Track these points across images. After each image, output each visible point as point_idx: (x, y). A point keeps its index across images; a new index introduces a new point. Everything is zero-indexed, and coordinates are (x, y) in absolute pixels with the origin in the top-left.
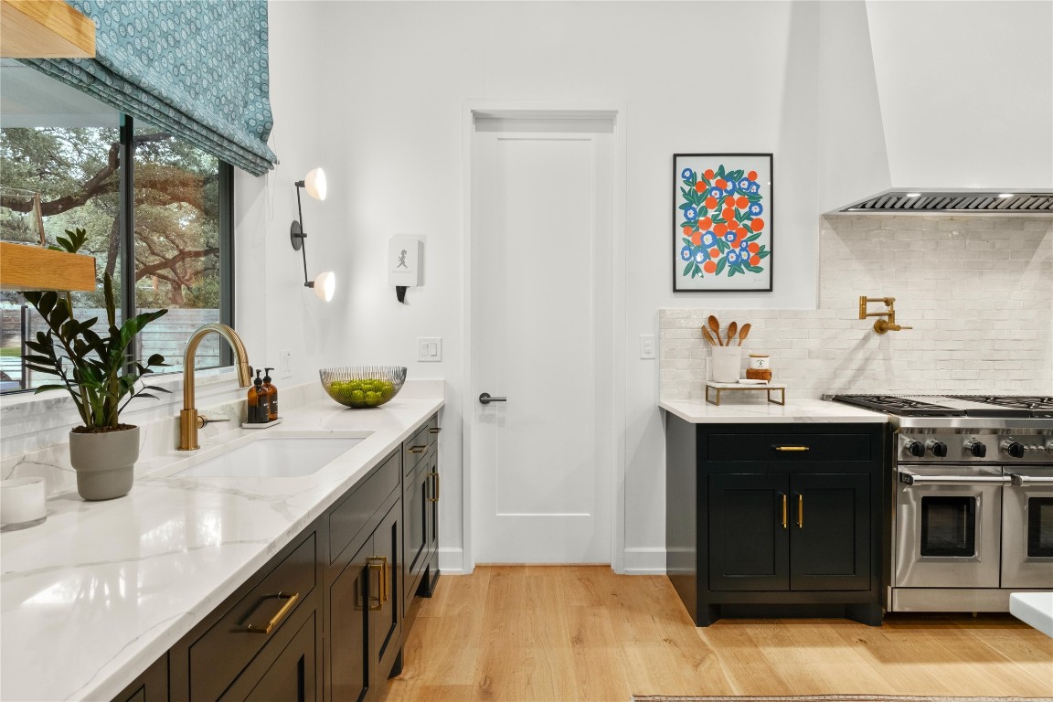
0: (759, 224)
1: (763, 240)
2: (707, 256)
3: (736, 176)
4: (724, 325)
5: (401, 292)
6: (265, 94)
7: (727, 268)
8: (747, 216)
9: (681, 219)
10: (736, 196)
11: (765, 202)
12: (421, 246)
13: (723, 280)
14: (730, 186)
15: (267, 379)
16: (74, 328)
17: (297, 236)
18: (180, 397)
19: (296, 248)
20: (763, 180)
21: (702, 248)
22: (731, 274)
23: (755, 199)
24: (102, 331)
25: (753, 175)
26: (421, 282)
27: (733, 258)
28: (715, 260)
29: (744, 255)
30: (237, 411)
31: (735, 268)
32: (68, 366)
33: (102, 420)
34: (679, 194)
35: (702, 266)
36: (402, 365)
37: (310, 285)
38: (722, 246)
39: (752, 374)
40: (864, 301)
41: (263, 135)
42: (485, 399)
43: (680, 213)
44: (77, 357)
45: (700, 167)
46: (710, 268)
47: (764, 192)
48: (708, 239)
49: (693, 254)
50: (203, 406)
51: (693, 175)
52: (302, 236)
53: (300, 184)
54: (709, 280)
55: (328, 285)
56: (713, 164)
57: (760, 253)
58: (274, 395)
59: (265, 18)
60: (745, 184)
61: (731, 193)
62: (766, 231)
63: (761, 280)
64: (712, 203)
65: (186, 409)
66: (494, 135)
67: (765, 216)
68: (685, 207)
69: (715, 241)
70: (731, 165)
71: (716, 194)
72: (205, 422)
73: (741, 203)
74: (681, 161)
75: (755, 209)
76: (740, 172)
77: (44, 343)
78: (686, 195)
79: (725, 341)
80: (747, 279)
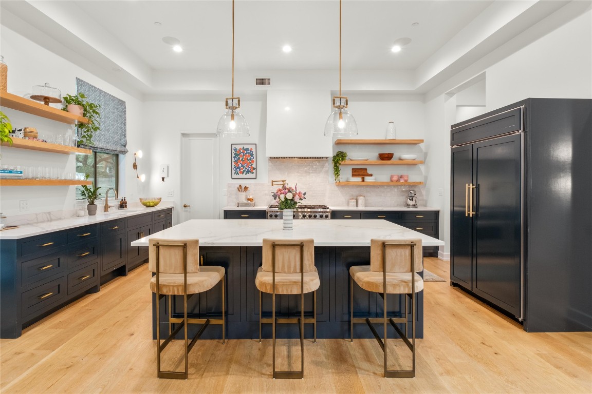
0: (253, 161)
1: (254, 166)
2: (240, 170)
3: (247, 149)
4: (243, 187)
5: (163, 179)
6: (125, 137)
7: (245, 173)
8: (250, 159)
9: (233, 160)
10: (247, 154)
11: (254, 156)
12: (168, 167)
13: (244, 176)
14: (246, 152)
15: (125, 200)
16: (88, 190)
17: (135, 166)
18: (105, 202)
19: (134, 169)
20: (254, 150)
21: (239, 167)
22: (246, 174)
23: (252, 155)
24: (92, 190)
25: (251, 149)
26: (168, 176)
27: (246, 170)
28: (242, 171)
29: (249, 169)
30: (118, 206)
31: (247, 172)
32: (87, 195)
33: (92, 203)
34: (233, 154)
35: (239, 172)
36: (160, 197)
37: (138, 177)
38: (244, 167)
39: (249, 199)
40: (273, 181)
41: (125, 146)
42: (185, 206)
43: (233, 159)
44: (88, 194)
45: (238, 147)
46: (240, 173)
47: (254, 153)
48: (240, 165)
49: (237, 169)
50: (109, 204)
51: (236, 149)
52: (136, 166)
53: (135, 154)
54: (241, 176)
55: (143, 178)
56: (241, 146)
57: (254, 169)
58: (126, 203)
59: (125, 120)
60: (249, 151)
61: (246, 154)
62: (255, 163)
63: (253, 176)
64: (241, 156)
65: (106, 204)
66: (188, 138)
67: (254, 160)
68: (235, 157)
69: (242, 166)
70: (246, 147)
71: (242, 154)
72: (110, 207)
73: (249, 156)
74: (234, 146)
75: (252, 158)
76: (248, 148)
77: (83, 192)
78: (235, 154)
79: (243, 191)
80: (250, 175)
